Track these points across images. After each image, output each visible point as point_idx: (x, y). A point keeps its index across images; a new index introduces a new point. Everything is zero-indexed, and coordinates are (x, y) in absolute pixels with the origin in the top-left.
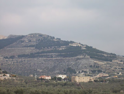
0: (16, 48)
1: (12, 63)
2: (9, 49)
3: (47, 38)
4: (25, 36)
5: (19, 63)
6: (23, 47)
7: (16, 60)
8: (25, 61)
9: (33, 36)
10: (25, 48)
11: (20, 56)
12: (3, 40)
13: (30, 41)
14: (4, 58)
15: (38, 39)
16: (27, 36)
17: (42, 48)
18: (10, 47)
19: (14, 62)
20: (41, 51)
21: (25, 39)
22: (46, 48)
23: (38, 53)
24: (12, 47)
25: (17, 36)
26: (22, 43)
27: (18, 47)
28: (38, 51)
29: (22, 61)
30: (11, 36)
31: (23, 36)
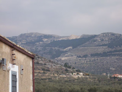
0: (89, 47)
1: (85, 62)
2: (82, 48)
3: (120, 37)
4: (97, 35)
5: (92, 62)
6: (95, 46)
7: (89, 59)
8: (97, 59)
9: (105, 35)
10: (97, 47)
11: (92, 55)
12: (76, 39)
13: (103, 40)
14: (77, 57)
15: (110, 38)
16: (99, 35)
17: (115, 46)
18: (83, 47)
19: (87, 61)
20: (113, 49)
21: (98, 38)
22: (118, 46)
23: (111, 52)
24: (84, 47)
25: (90, 35)
26: (95, 43)
27: (91, 47)
28: (110, 49)
29: (95, 60)
30: (84, 35)
31: (95, 36)
